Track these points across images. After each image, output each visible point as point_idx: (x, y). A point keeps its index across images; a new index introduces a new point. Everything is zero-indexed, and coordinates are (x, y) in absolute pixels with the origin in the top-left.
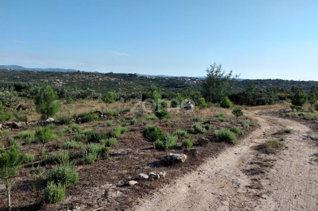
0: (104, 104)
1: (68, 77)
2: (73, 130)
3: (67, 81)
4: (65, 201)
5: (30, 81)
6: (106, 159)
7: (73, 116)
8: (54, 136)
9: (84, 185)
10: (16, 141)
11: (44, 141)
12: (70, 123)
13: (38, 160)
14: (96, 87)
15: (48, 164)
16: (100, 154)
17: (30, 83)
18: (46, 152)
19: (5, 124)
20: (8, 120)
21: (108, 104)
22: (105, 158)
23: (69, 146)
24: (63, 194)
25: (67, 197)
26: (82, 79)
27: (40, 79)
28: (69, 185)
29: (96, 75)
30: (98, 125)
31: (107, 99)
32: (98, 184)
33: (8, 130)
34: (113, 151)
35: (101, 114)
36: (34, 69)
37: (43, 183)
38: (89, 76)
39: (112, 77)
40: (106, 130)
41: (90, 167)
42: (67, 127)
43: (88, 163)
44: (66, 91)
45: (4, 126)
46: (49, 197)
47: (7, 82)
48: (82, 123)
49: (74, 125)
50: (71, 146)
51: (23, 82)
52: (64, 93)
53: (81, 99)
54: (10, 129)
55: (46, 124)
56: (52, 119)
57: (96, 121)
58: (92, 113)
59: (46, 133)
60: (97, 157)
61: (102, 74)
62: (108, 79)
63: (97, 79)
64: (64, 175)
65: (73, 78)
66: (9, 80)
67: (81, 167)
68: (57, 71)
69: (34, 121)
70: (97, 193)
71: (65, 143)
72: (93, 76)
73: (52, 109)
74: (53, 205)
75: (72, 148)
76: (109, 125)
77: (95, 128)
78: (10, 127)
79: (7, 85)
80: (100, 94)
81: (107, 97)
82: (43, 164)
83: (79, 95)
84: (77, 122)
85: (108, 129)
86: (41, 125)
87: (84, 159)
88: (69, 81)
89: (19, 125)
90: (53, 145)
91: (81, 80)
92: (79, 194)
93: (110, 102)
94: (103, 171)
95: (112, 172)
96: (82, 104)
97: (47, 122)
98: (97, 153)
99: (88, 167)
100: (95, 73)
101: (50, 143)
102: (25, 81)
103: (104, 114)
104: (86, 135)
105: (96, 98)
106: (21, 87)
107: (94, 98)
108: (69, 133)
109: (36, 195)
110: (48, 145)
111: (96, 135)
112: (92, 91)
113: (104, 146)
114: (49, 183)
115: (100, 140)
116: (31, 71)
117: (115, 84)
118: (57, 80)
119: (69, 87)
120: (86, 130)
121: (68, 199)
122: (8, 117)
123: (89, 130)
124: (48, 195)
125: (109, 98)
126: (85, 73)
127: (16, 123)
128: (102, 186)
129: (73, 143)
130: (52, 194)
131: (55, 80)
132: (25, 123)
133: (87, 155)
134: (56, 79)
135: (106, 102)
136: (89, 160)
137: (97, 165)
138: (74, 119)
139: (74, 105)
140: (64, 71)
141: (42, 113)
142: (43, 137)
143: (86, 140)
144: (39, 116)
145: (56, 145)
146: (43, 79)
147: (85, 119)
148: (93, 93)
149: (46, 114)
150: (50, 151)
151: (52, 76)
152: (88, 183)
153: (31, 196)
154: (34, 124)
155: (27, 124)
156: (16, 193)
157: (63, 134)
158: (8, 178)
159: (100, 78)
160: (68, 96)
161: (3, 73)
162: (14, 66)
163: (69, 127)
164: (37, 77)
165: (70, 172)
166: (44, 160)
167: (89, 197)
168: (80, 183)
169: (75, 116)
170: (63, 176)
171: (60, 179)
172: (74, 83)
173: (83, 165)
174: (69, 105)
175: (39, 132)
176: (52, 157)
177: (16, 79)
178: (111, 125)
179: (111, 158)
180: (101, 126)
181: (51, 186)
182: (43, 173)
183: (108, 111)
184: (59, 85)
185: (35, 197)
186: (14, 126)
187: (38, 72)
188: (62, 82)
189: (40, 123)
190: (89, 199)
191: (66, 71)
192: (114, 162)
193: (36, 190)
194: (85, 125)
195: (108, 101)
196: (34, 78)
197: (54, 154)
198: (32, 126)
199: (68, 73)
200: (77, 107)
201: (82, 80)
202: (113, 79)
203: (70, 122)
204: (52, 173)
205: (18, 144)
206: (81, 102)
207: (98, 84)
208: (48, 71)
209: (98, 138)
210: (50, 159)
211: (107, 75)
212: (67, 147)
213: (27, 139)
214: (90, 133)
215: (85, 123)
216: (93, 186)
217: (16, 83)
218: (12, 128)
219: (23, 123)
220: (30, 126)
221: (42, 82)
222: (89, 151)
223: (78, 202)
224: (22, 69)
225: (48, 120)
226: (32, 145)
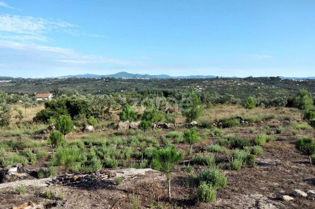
0: (244, 110)
1: (207, 83)
2: (215, 134)
3: (206, 87)
4: (216, 202)
5: (174, 87)
6: (253, 167)
7: (214, 121)
8: (199, 138)
9: (233, 190)
10: (168, 140)
11: (191, 143)
12: (212, 127)
13: (187, 159)
14: (234, 92)
15: (196, 164)
16: (246, 161)
17: (175, 90)
18: (193, 152)
19: (158, 124)
20: (159, 121)
21: (248, 110)
22: (251, 166)
23: (213, 149)
24: (214, 195)
25: (218, 199)
26: (220, 84)
27: (183, 85)
28: (219, 187)
29: (234, 80)
30: (240, 131)
31: (247, 105)
32: (247, 191)
33: (160, 129)
34: (258, 160)
35: (243, 120)
36: (178, 77)
37: (196, 182)
38: (228, 82)
39: (252, 82)
40: (249, 137)
41: (237, 173)
42: (209, 130)
43: (233, 168)
44: (205, 96)
45: (158, 126)
46: (202, 196)
47: (157, 89)
48: (223, 128)
49: (216, 129)
50: (216, 150)
51: (169, 88)
52: (204, 98)
53: (220, 104)
54: (162, 129)
55: (190, 126)
56: (195, 122)
57: (237, 127)
58: (232, 119)
59: (193, 135)
60: (243, 164)
61: (240, 79)
62: (246, 83)
63: (235, 84)
64: (214, 177)
65: (212, 84)
66: (159, 88)
67: (226, 172)
68: (197, 78)
69: (180, 123)
70: (247, 201)
71: (210, 147)
72: (231, 81)
73: (195, 113)
74: (205, 204)
75: (216, 152)
76: (251, 132)
77: (237, 134)
78: (161, 127)
79: (158, 92)
80: (239, 99)
81: (248, 102)
82: (192, 163)
83: (218, 100)
84: (218, 126)
85: (251, 136)
86: (186, 127)
87: (230, 164)
88: (207, 87)
89: (168, 126)
90: (198, 146)
91: (219, 86)
92: (229, 199)
93: (251, 108)
94: (250, 180)
95: (261, 182)
96: (221, 109)
97: (191, 125)
98: (242, 159)
99: (235, 173)
100: (233, 78)
101: (196, 145)
102: (171, 88)
103: (245, 120)
104: (228, 140)
105: (234, 103)
106: (168, 93)
107: (232, 103)
108: (212, 136)
109: (190, 191)
110: (194, 146)
111: (239, 141)
112: (231, 97)
113: (249, 154)
114: (202, 182)
115: (244, 147)
116: (176, 79)
117: (254, 88)
118: (197, 86)
119: (208, 92)
120: (228, 136)
121: (219, 202)
122: (160, 119)
123: (232, 135)
125: (250, 103)
126: (223, 78)
127: (166, 124)
128: (252, 195)
129: (217, 147)
130: (205, 193)
131: (195, 87)
132: (173, 124)
133: (232, 160)
134: (196, 85)
135: (246, 108)
136: (234, 166)
137: (244, 172)
138: (216, 123)
139: (214, 110)
140: (203, 78)
141: (187, 116)
142: (190, 138)
143: (229, 145)
144: (185, 118)
145: (201, 147)
146: (185, 85)
147: (226, 124)
148: (232, 98)
149: (190, 117)
150: (197, 152)
151: (192, 83)
152: (236, 189)
153: (186, 191)
154: (180, 126)
155: (174, 125)
156: (173, 186)
157: (206, 137)
158: (170, 172)
159: (239, 83)
160: (207, 102)
161: (154, 82)
162: (162, 75)
163: (211, 131)
164: (181, 84)
165: (219, 176)
166: (192, 160)
167: (240, 204)
168: (228, 188)
169: (216, 121)
170: (213, 178)
171: (211, 181)
172: (212, 88)
173: (229, 170)
174: (209, 110)
175: (187, 134)
176: (200, 158)
177: (163, 86)
178: (253, 132)
179: (258, 167)
180: (243, 132)
181: (204, 186)
182: (193, 173)
183: (250, 117)
184: (198, 91)
185: (188, 193)
186: (165, 127)
187: (181, 79)
188: (201, 88)
189: (185, 125)
190: (239, 205)
191: (205, 78)
192: (261, 172)
193: (189, 187)
194: (226, 130)
195: (248, 107)
196: (178, 85)
197: (200, 155)
198: (179, 127)
199: (207, 79)
200: (217, 112)
201: (221, 86)
202: (252, 84)
203: (212, 126)
204: (203, 174)
205: (169, 142)
206: (220, 107)
207: (236, 89)
208: (190, 78)
209: (241, 145)
210: (198, 160)
211: (245, 79)
212: (212, 150)
213: (176, 139)
214: (233, 139)
215: (227, 128)
216: (242, 193)
217: (164, 90)
218: (163, 129)
219: (171, 124)
220: (177, 127)
221: (185, 88)
222: (234, 156)
223: (229, 207)
224: (169, 78)
225: (192, 123)
226: (180, 145)
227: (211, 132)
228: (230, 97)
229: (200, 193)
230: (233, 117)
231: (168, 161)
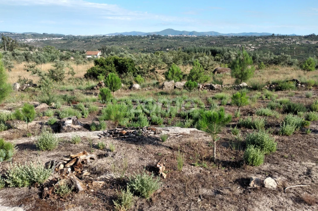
0: (301, 72)
1: (261, 41)
2: (266, 97)
3: (259, 45)
4: (263, 166)
5: (224, 46)
6: (307, 134)
7: (266, 83)
8: (249, 101)
9: (282, 156)
10: (214, 101)
11: (239, 105)
12: (263, 90)
13: (234, 122)
14: (291, 52)
15: (243, 127)
16: (299, 127)
17: (225, 48)
18: (241, 115)
19: (205, 85)
20: (206, 81)
21: (306, 72)
22: (304, 133)
23: (263, 113)
24: (262, 160)
25: (265, 164)
26: (276, 43)
27: (234, 43)
28: (267, 152)
29: (292, 38)
30: (294, 95)
31: (306, 66)
32: (299, 158)
33: (206, 90)
34: (314, 127)
35: (299, 83)
36: (229, 34)
37: (243, 145)
38: (285, 40)
39: (313, 40)
40: (305, 102)
41: (288, 139)
42: (259, 93)
43: (284, 134)
44: (258, 56)
45: (204, 87)
46: (249, 159)
47: (205, 48)
48: (275, 91)
49: (268, 92)
50: (266, 114)
51: (218, 47)
52: (256, 58)
53: (274, 65)
54: (208, 90)
55: (239, 88)
56: (245, 84)
57: (292, 90)
58: (287, 81)
59: (242, 98)
60: (295, 130)
61: (300, 37)
62: (307, 42)
63: (293, 42)
64: (263, 141)
65: (267, 43)
66: (206, 46)
67: (276, 137)
68: (250, 35)
69: (228, 85)
70: (297, 168)
71: (260, 110)
72: (289, 39)
73: (246, 74)
74: (252, 168)
75: (266, 116)
76: (308, 97)
77: (291, 98)
78: (208, 88)
79: (205, 50)
80: (296, 60)
81: (307, 63)
82: (239, 126)
83: (272, 60)
84: (270, 89)
85: (307, 101)
86: (235, 89)
87: (281, 129)
88: (261, 45)
89: (215, 87)
90: (247, 109)
91: (275, 44)
92: (278, 164)
93: (310, 70)
94: (303, 147)
95: (315, 150)
96: (275, 71)
97: (241, 86)
98: (295, 125)
99: (286, 139)
100: (292, 36)
101: (245, 107)
102: (220, 46)
103: (302, 84)
104: (281, 104)
105: (290, 64)
106: (216, 51)
107: (288, 64)
108: (263, 99)
109: (235, 153)
110: (242, 109)
111: (293, 106)
112: (288, 57)
113: (304, 120)
114: (250, 146)
115: (298, 112)
116: (226, 37)
117: (316, 48)
118: (250, 45)
119: (261, 52)
120: (281, 99)
121: (266, 166)
122: (206, 79)
123: (286, 99)
124: (248, 157)
125: (309, 65)
126: (280, 36)
127: (213, 85)
128: (303, 163)
129: (268, 111)
130: (252, 157)
131: (247, 45)
132: (221, 86)
133: (284, 125)
134: (249, 43)
135: (304, 70)
136: (286, 131)
137: (296, 139)
138: (268, 86)
139: (266, 71)
140: (257, 35)
141: (236, 77)
142: (239, 101)
143: (282, 110)
144: (234, 79)
145: (250, 110)
146: (236, 44)
147: (279, 87)
148: (288, 58)
149: (240, 78)
150: (245, 115)
151: (244, 40)
152: (286, 155)
153: (231, 153)
154: (228, 87)
155: (222, 87)
156: (218, 147)
157: (256, 100)
158: (216, 134)
159: (298, 41)
160: (260, 62)
161: (202, 39)
162: (211, 32)
163: (262, 93)
164: (231, 42)
165: (269, 141)
166: (239, 123)
167: (289, 170)
168: (277, 154)
169: (268, 83)
170: (261, 142)
171: (259, 145)
172: (266, 47)
173: (279, 135)
174: (261, 71)
175: (236, 96)
176: (248, 121)
177: (211, 44)
178: (310, 97)
179: (312, 135)
180: (298, 96)
181: (252, 150)
182: (240, 136)
183: (307, 80)
184: (251, 50)
185: (234, 155)
186: (211, 88)
187: (232, 37)
188: (254, 46)
189: (234, 87)
190: (288, 172)
191: (259, 35)
192: (316, 140)
193: (236, 149)
194: (279, 93)
195: (306, 69)
196: (228, 43)
197: (249, 119)
198: (226, 89)
199: (261, 37)
200: (270, 74)
201: (276, 44)
202: (314, 43)
203: (263, 88)
204: (251, 138)
205: (216, 103)
206: (273, 68)
207: (294, 48)
208: (242, 35)
209: (295, 109)
210: (246, 123)
211: (306, 37)
212: (261, 114)
213: (223, 101)
214: (287, 103)
215: (280, 91)
216: (292, 160)
217: (213, 48)
218: (209, 90)
219: (219, 85)
220: (225, 89)
221: (235, 47)
222: (286, 122)
223: (277, 172)
224: (218, 35)
225: (241, 85)
226: (227, 107)
227: (262, 95)
228: (286, 57)
229: (247, 157)
230: (288, 80)
231: (215, 123)
